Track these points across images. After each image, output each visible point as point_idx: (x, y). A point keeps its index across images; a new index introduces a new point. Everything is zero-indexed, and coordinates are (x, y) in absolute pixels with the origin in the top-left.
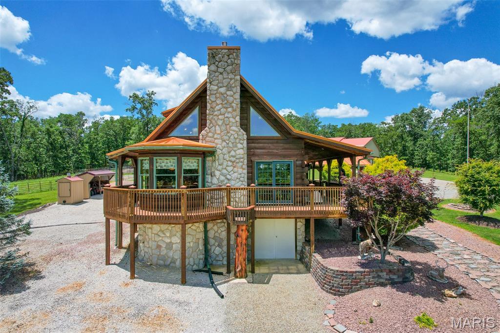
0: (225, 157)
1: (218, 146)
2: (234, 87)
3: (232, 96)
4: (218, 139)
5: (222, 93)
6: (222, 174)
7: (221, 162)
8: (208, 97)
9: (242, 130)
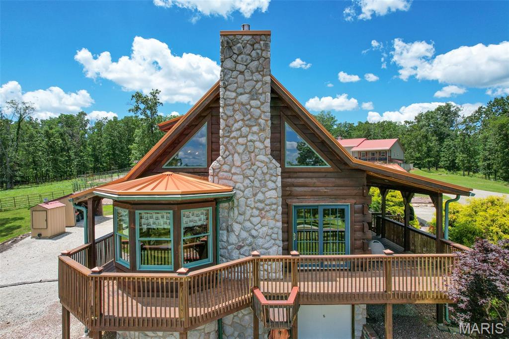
0: (249, 202)
1: (238, 185)
2: (261, 94)
3: (259, 108)
4: (238, 174)
5: (244, 103)
6: (244, 229)
7: (242, 210)
8: (221, 110)
9: (274, 161)
